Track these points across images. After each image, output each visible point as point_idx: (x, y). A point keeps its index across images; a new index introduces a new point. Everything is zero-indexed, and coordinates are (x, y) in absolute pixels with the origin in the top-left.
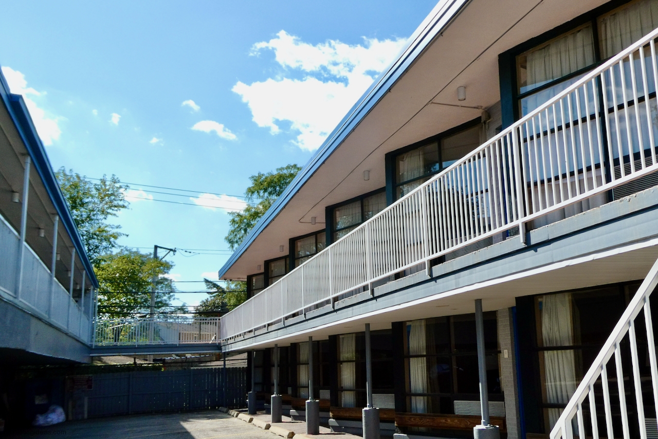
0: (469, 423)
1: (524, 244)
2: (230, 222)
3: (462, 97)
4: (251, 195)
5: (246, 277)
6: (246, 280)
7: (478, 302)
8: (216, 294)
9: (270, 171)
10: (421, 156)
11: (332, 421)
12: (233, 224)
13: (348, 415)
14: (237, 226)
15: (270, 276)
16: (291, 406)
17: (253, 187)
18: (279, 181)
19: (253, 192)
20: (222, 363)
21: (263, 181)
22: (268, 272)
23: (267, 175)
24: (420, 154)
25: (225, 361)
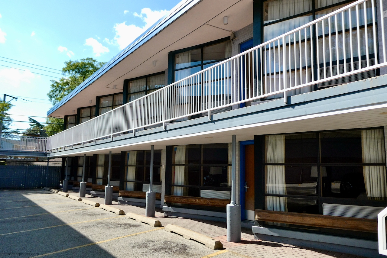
0: (209, 202)
1: (285, 104)
2: (51, 86)
3: (226, 22)
4: (65, 72)
5: (64, 116)
6: (64, 118)
7: (234, 137)
8: (35, 126)
9: (77, 60)
10: (189, 56)
11: (120, 198)
12: (53, 87)
13: (130, 195)
14: (54, 88)
15: (80, 117)
16: (91, 189)
17: (66, 68)
18: (82, 66)
19: (66, 71)
20: (47, 163)
21: (72, 65)
22: (80, 114)
23: (75, 62)
24: (189, 54)
25: (48, 162)
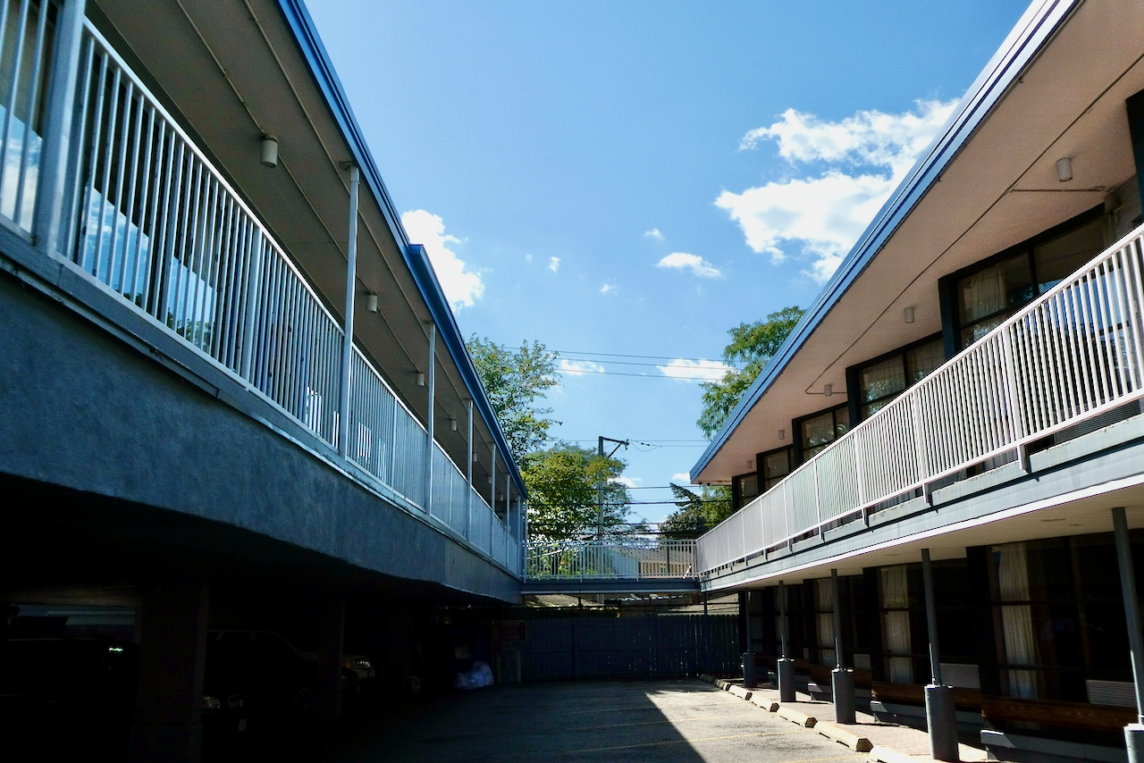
0: (1116, 720)
2: (703, 398)
3: (1065, 175)
4: (732, 357)
5: (731, 479)
6: (731, 483)
7: (1119, 513)
8: (688, 505)
9: (758, 320)
10: (1000, 277)
11: (876, 704)
12: (708, 401)
14: (713, 403)
15: (766, 478)
16: (809, 677)
17: (734, 345)
18: (773, 333)
19: (734, 353)
20: (702, 608)
21: (748, 335)
22: (763, 471)
23: (754, 326)
24: (999, 273)
25: (706, 605)
